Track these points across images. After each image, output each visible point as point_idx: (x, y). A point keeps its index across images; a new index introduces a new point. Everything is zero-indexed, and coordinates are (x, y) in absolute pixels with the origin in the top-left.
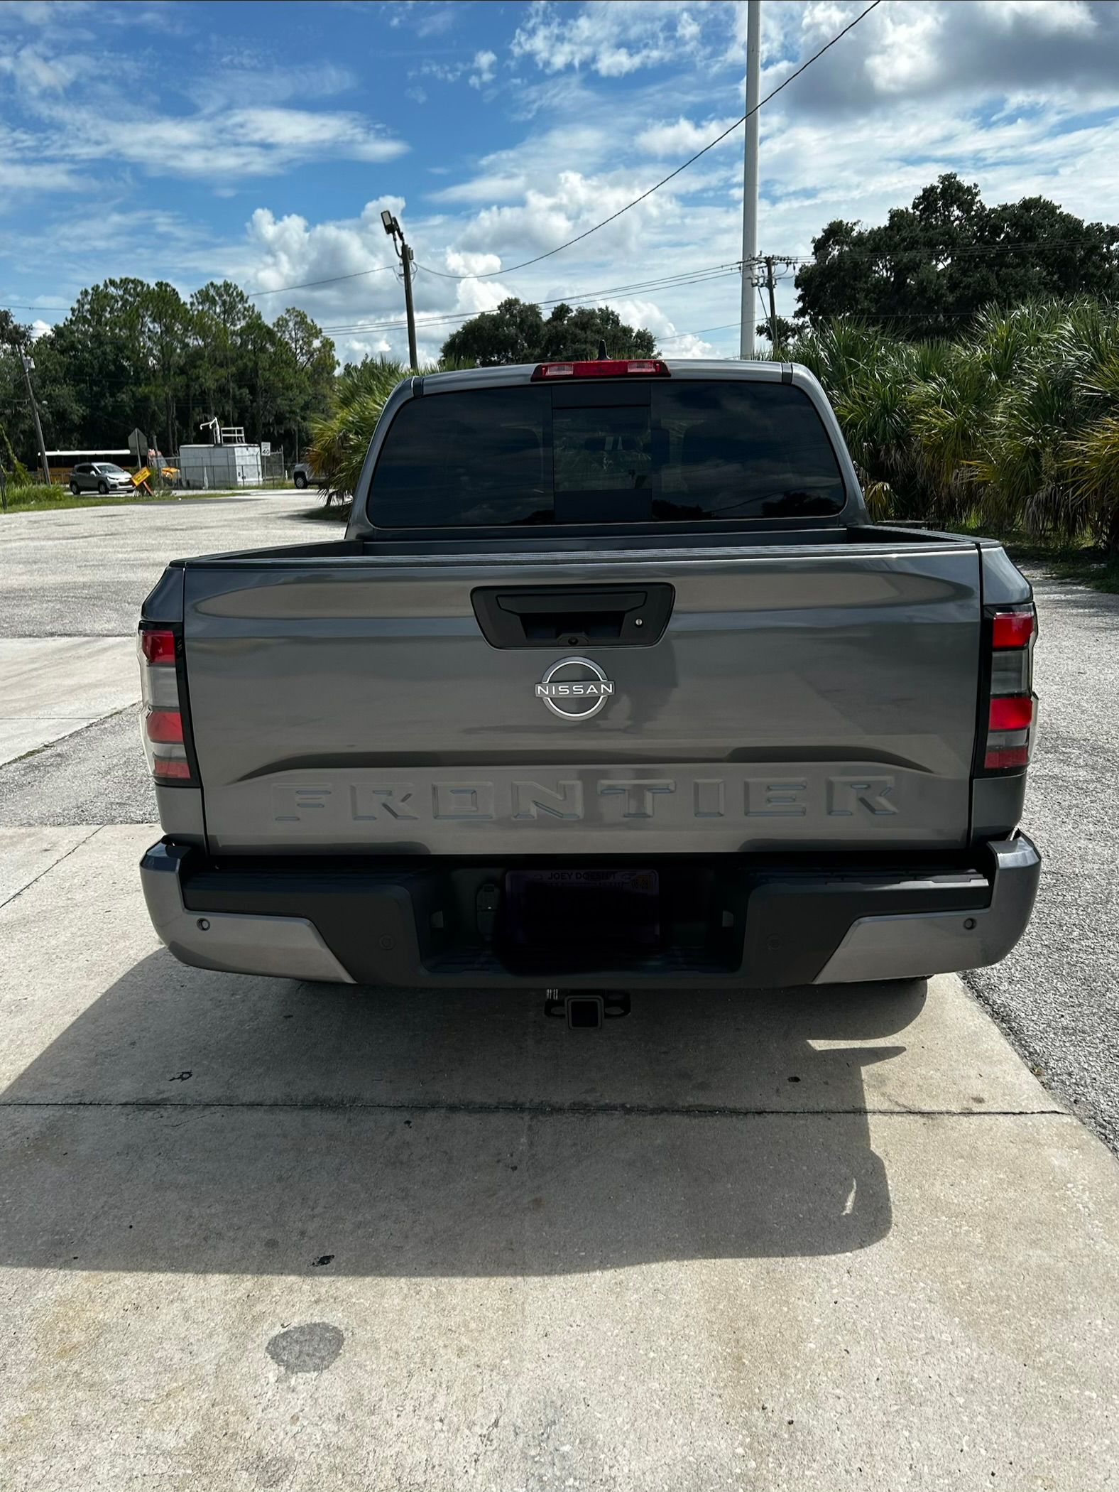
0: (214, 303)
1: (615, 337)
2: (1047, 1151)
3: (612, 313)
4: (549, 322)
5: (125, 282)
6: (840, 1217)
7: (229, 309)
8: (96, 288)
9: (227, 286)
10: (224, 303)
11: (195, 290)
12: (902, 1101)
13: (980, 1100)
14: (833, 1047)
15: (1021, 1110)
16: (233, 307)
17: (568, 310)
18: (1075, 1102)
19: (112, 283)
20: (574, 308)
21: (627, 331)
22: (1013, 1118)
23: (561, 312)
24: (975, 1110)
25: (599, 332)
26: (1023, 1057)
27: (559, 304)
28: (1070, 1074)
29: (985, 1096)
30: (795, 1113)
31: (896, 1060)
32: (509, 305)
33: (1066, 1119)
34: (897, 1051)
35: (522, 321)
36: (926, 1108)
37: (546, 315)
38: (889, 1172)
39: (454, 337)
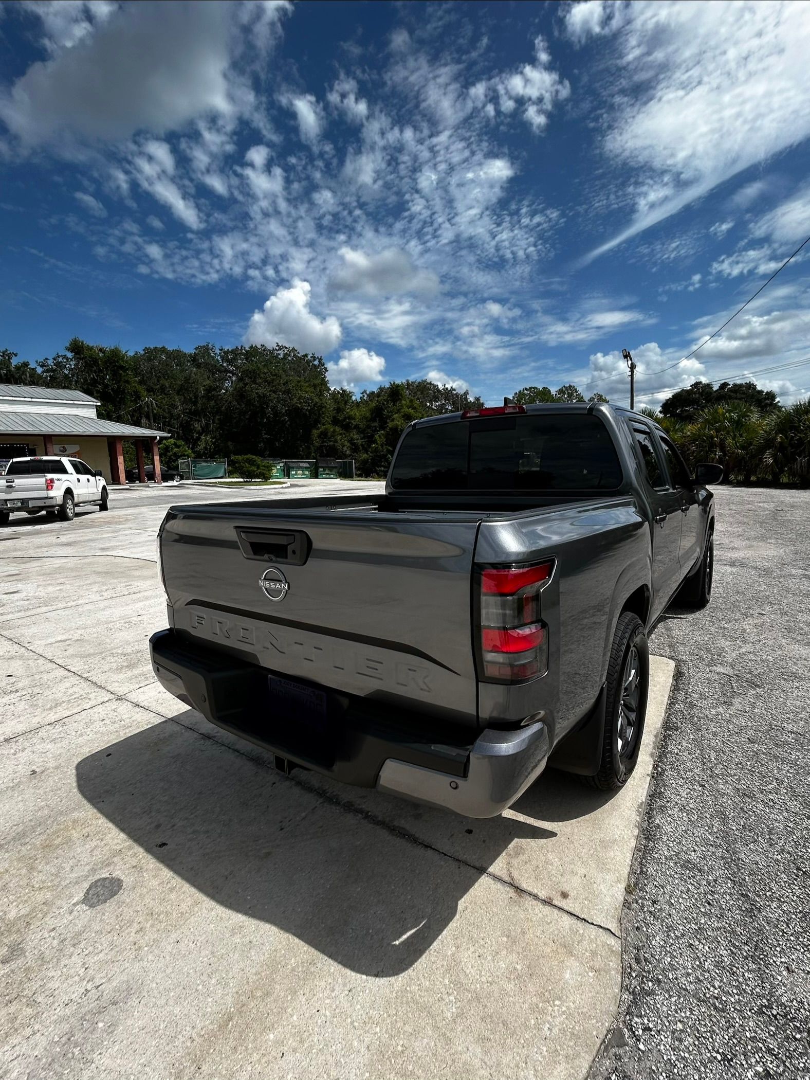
0: (564, 393)
1: (753, 395)
2: (572, 962)
3: (753, 384)
4: (716, 391)
5: (531, 388)
6: (389, 944)
7: (570, 395)
8: (520, 392)
9: (570, 386)
10: (568, 393)
11: (557, 389)
12: (516, 874)
13: (565, 895)
14: (514, 818)
15: (585, 917)
16: (572, 394)
17: (728, 384)
18: (638, 928)
19: (526, 389)
20: (731, 383)
21: (761, 392)
22: (574, 921)
23: (724, 385)
24: (555, 902)
25: (744, 393)
26: (632, 872)
27: (723, 382)
28: (654, 902)
29: (572, 894)
30: (445, 855)
31: (542, 842)
32: (697, 384)
33: (612, 941)
34: (552, 834)
35: (703, 391)
36: (524, 886)
37: (716, 388)
38: (452, 925)
39: (667, 400)
